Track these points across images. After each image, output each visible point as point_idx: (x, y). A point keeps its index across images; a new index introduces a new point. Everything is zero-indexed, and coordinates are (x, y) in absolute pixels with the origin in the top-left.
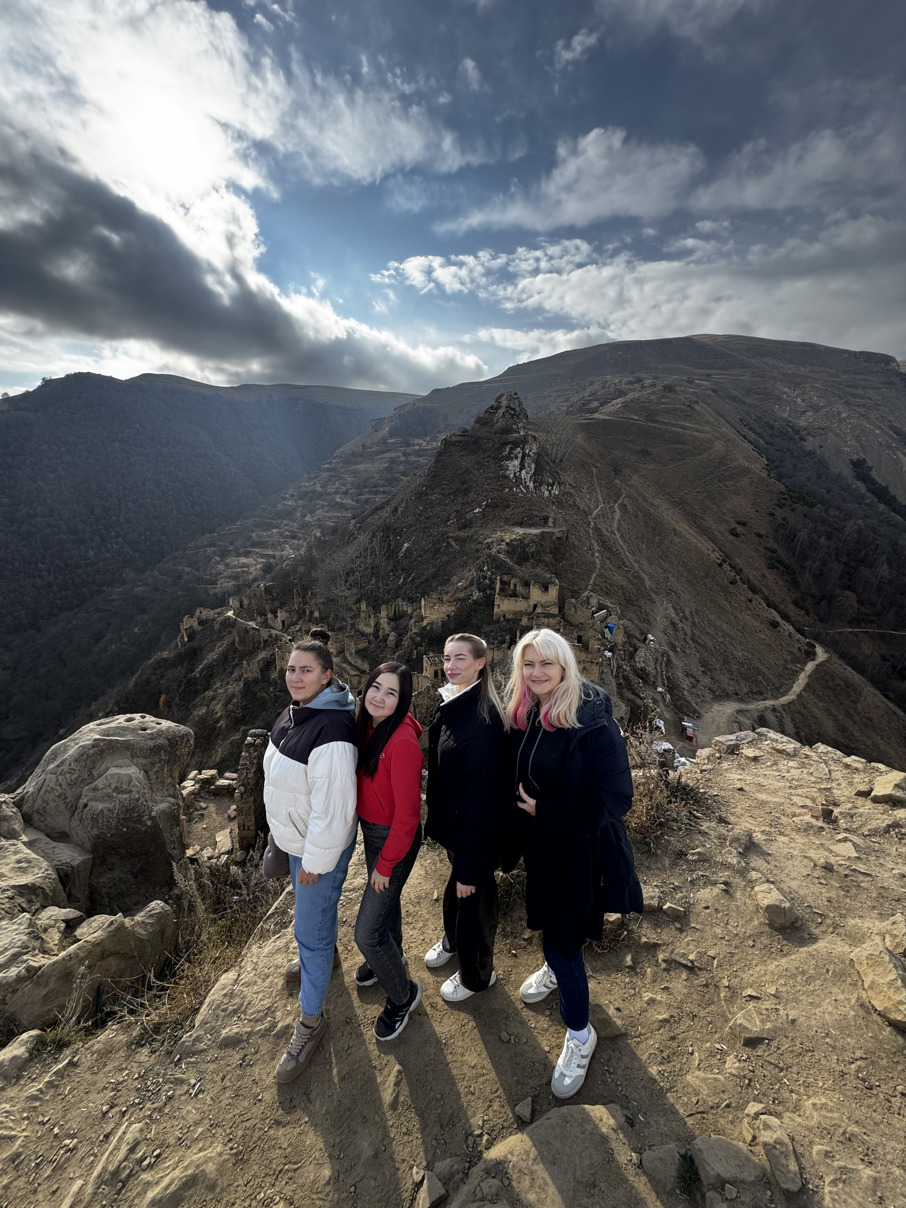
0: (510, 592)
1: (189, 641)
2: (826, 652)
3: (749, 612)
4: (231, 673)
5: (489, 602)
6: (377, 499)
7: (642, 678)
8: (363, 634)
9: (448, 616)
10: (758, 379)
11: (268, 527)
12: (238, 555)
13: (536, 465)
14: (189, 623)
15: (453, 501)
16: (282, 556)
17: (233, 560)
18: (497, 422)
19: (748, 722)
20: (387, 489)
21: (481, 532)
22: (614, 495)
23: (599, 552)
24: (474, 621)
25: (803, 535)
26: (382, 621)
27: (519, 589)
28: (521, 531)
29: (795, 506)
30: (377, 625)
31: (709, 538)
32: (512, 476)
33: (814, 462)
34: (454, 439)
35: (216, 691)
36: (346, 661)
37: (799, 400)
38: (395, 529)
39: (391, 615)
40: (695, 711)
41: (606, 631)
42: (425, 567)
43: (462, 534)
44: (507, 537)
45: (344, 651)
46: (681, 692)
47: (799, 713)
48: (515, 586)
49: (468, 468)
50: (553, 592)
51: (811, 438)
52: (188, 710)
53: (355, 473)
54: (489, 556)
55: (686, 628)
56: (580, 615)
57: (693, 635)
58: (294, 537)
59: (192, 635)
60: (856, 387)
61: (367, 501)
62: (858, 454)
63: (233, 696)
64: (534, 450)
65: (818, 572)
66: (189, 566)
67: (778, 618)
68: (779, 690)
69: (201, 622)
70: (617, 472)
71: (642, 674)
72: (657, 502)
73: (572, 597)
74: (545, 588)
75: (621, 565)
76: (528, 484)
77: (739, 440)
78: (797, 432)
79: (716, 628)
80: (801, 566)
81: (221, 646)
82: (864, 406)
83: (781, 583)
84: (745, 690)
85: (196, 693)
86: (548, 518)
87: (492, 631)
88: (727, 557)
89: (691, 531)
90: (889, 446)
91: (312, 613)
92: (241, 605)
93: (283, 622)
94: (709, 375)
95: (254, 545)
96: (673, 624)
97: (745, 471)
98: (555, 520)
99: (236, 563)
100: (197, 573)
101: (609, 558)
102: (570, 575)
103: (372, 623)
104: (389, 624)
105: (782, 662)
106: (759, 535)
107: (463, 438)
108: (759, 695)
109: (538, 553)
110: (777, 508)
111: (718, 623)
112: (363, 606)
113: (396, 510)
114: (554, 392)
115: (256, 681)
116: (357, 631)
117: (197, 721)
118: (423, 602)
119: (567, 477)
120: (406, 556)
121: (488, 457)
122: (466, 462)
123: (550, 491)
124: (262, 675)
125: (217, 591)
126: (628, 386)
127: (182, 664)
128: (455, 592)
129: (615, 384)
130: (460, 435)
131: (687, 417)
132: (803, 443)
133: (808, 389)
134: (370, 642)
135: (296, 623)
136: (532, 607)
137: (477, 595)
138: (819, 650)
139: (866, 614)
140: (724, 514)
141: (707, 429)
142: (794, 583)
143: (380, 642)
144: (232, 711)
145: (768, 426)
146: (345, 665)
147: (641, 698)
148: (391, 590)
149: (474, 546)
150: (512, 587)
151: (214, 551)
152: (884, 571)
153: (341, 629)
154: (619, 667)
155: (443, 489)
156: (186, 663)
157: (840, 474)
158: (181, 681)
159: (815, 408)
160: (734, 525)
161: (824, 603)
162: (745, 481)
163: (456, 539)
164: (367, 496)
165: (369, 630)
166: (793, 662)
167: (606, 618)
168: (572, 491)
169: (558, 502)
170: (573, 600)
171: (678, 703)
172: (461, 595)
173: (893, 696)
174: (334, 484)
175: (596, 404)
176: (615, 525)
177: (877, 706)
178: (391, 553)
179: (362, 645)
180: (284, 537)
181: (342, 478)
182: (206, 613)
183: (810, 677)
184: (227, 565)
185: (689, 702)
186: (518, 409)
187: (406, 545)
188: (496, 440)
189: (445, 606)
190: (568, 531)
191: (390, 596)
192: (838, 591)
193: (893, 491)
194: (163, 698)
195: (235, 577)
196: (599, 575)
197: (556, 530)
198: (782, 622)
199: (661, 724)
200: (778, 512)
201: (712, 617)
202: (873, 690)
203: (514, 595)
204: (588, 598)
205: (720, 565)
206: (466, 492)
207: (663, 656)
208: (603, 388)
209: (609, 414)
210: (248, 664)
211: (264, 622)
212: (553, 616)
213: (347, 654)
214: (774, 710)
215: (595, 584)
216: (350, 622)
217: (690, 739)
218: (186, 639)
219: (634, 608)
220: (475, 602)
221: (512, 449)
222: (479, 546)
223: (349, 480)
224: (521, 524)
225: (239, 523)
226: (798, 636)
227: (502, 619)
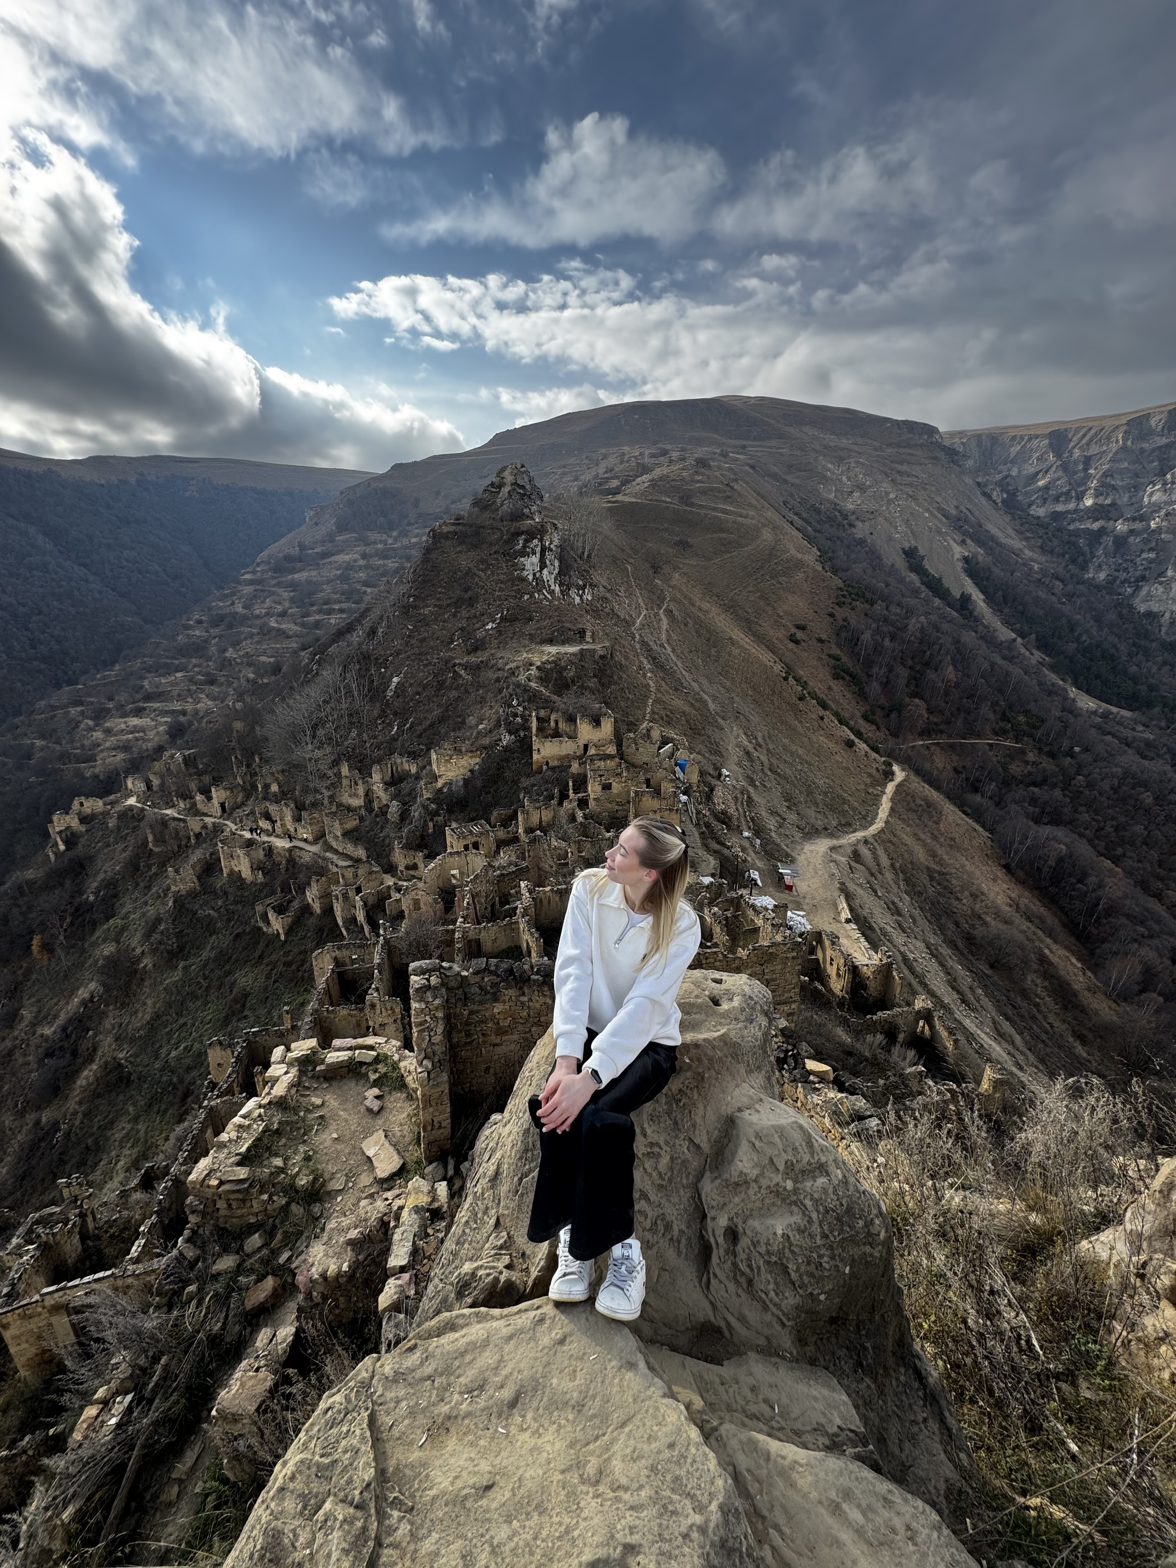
0: (551, 732)
1: (67, 849)
2: (903, 770)
3: (822, 732)
4: (149, 887)
5: (526, 747)
6: (333, 621)
7: (725, 823)
8: (349, 809)
9: (471, 771)
10: (798, 453)
11: (170, 670)
12: (124, 715)
13: (561, 562)
14: (60, 823)
15: (455, 615)
16: (197, 712)
17: (117, 723)
18: (502, 505)
19: (843, 859)
20: (344, 606)
21: (499, 655)
22: (656, 599)
23: (652, 672)
24: (507, 774)
25: (866, 637)
26: (375, 788)
27: (562, 726)
28: (553, 650)
29: (854, 603)
30: (368, 794)
31: (768, 647)
32: (531, 577)
33: (867, 553)
34: (445, 529)
35: (125, 917)
36: (329, 848)
37: (844, 478)
38: (376, 659)
39: (388, 778)
40: (787, 855)
41: (677, 769)
42: (427, 707)
43: (473, 659)
44: (537, 660)
45: (324, 835)
46: (768, 834)
47: (890, 842)
48: (557, 722)
49: (470, 569)
50: (607, 727)
51: (860, 524)
52: (83, 951)
53: (293, 586)
54: (518, 685)
55: (762, 757)
56: (644, 753)
57: (771, 764)
58: (212, 682)
59: (71, 839)
60: (901, 463)
61: (317, 625)
62: (909, 541)
63: (158, 920)
64: (556, 542)
65: (885, 680)
66: (42, 737)
67: (852, 737)
68: (867, 819)
69: (84, 819)
70: (656, 569)
71: (724, 818)
72: (705, 606)
73: (629, 731)
74: (596, 722)
75: (678, 687)
76: (553, 587)
77: (787, 527)
78: (845, 517)
79: (792, 754)
80: (867, 674)
81: (124, 850)
82: (910, 485)
83: (848, 696)
84: (834, 823)
85: (94, 925)
86: (584, 632)
87: (534, 785)
88: (789, 670)
89: (747, 640)
90: (939, 532)
91: (267, 787)
92: (149, 787)
93: (222, 805)
94: (744, 447)
95: (148, 698)
96: (747, 753)
97: (799, 564)
98: (593, 633)
99: (123, 726)
100: (58, 748)
101: (663, 679)
102: (623, 704)
103: (361, 791)
104: (386, 790)
105: (863, 787)
106: (820, 641)
107: (458, 529)
108: (847, 826)
109: (579, 677)
110: (836, 607)
111: (794, 748)
112: (345, 770)
113: (373, 632)
114: (559, 467)
115: (193, 894)
116: (340, 805)
117: (103, 966)
118: (434, 756)
119: (600, 577)
120: (397, 694)
121: (495, 553)
122: (466, 560)
123: (581, 597)
124: (201, 885)
125: (97, 770)
126: (652, 460)
127: (61, 884)
128: (477, 738)
129: (636, 457)
130: (453, 524)
131: (727, 499)
132: (853, 529)
133: (853, 465)
134: (362, 819)
135: (243, 804)
136: (582, 748)
137: (506, 739)
138: (896, 768)
139: (936, 724)
140: (780, 617)
141: (752, 513)
142: (862, 695)
143: (376, 816)
144: (160, 943)
145: (815, 510)
146: (329, 855)
147: (728, 848)
148: (382, 743)
149: (492, 675)
150: (552, 724)
151: (82, 713)
152: (950, 673)
153: (315, 805)
154: (698, 813)
155: (439, 599)
156: (68, 883)
157: (893, 565)
158: (65, 911)
159: (862, 488)
160: (794, 630)
161: (894, 715)
162: (800, 576)
163: (466, 667)
164: (317, 617)
165: (357, 802)
166: (873, 785)
167: (673, 754)
168: (608, 595)
169: (593, 610)
170: (632, 735)
171: (769, 848)
172: (486, 741)
173: (969, 811)
174: (263, 602)
175: (615, 483)
176: (664, 637)
177: (958, 825)
178: (375, 693)
179: (352, 824)
180: (196, 684)
181: (274, 593)
182: (93, 805)
183: (892, 799)
184: (108, 732)
185: (778, 845)
186: (528, 487)
187: (395, 680)
188: (505, 530)
189: (466, 758)
190: (612, 646)
191: (381, 752)
192: (907, 699)
193: (946, 583)
194: (36, 942)
195: (125, 748)
196: (657, 701)
197: (598, 647)
198: (857, 740)
199: (755, 875)
200: (840, 613)
201: (786, 741)
202: (952, 807)
203: (556, 734)
204: (648, 730)
205: (786, 679)
206: (471, 602)
207: (742, 793)
208: (622, 462)
209: (636, 495)
210: (177, 871)
211: (190, 809)
212: (610, 757)
213: (330, 839)
214: (866, 842)
215: (653, 712)
216: (327, 793)
217: (790, 888)
218: (62, 847)
219: (702, 738)
220: (506, 749)
221: (526, 541)
222: (500, 674)
223: (286, 595)
224: (551, 642)
225: (117, 667)
226: (874, 755)
227: (545, 767)
